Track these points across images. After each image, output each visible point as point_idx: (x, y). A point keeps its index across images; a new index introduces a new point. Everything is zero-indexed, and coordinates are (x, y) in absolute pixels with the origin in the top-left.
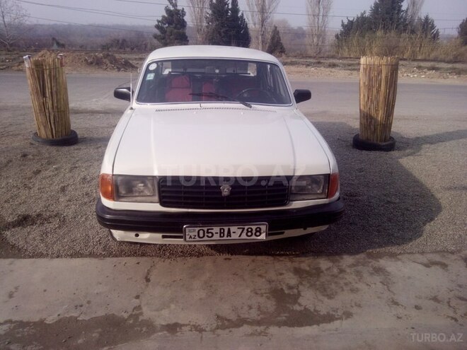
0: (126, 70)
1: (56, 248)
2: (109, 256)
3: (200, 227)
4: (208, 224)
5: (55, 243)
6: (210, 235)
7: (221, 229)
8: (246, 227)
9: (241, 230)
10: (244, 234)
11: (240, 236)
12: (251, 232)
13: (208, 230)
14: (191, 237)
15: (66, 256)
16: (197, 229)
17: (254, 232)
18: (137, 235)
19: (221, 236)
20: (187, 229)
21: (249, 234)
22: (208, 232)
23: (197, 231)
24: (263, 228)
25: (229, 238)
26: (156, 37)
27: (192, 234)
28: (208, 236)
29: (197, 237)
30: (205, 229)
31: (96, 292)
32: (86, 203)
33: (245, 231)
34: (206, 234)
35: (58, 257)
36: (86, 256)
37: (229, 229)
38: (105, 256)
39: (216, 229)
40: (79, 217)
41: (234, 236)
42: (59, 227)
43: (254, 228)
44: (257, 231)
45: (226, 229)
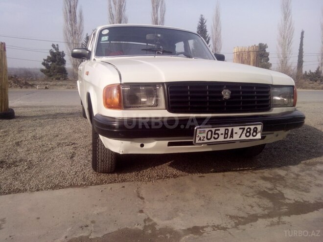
0: (27, 88)
1: (33, 184)
2: (91, 185)
3: (209, 128)
4: (216, 124)
5: (30, 180)
6: (216, 136)
7: (226, 130)
8: (246, 127)
9: (242, 130)
10: (244, 135)
11: (240, 137)
12: (250, 132)
13: (216, 130)
14: (200, 139)
15: (47, 189)
16: (207, 130)
17: (252, 132)
18: (142, 146)
19: (225, 138)
20: (198, 130)
21: (248, 134)
22: (215, 134)
23: (206, 132)
24: (259, 128)
25: (231, 139)
26: (42, 71)
27: (201, 135)
28: (214, 138)
29: (205, 138)
30: (213, 130)
31: (95, 212)
32: (46, 151)
33: (245, 132)
34: (213, 136)
35: (38, 190)
36: (67, 187)
37: (232, 130)
38: (86, 185)
39: (222, 130)
40: (45, 160)
41: (236, 137)
42: (29, 168)
43: (252, 127)
44: (254, 131)
45: (230, 129)
